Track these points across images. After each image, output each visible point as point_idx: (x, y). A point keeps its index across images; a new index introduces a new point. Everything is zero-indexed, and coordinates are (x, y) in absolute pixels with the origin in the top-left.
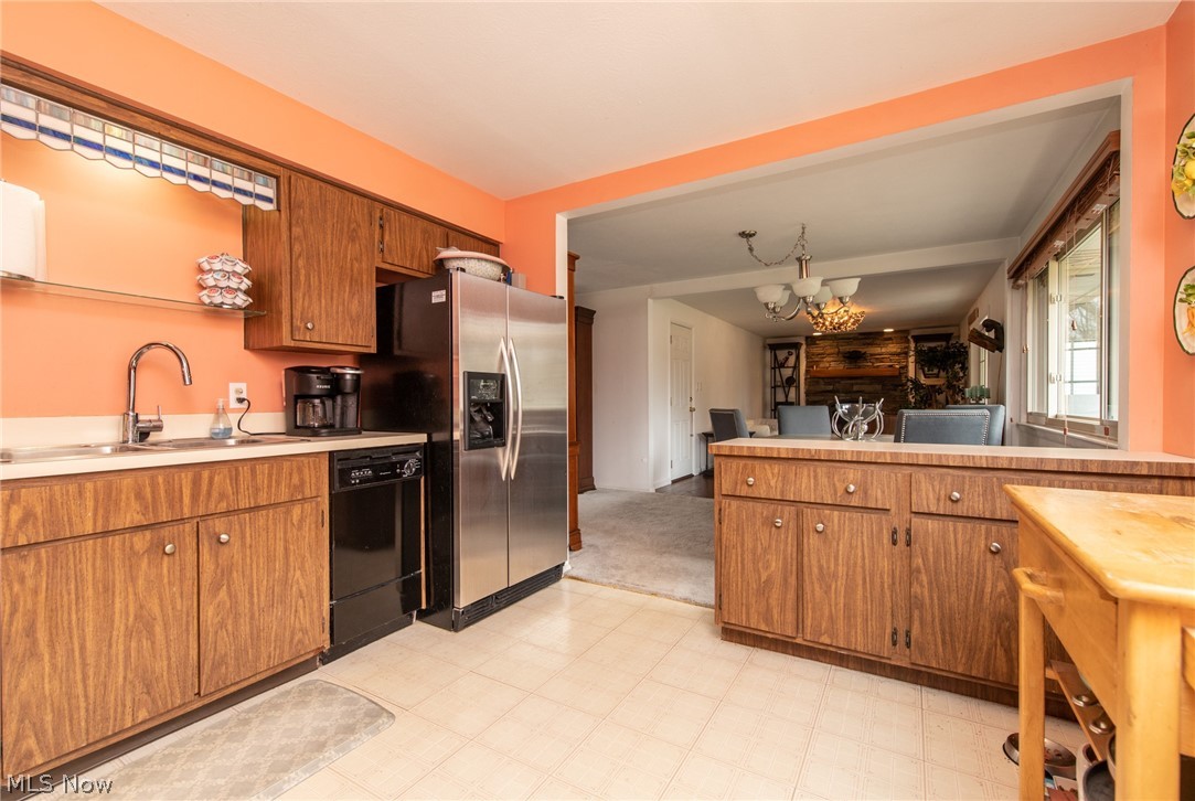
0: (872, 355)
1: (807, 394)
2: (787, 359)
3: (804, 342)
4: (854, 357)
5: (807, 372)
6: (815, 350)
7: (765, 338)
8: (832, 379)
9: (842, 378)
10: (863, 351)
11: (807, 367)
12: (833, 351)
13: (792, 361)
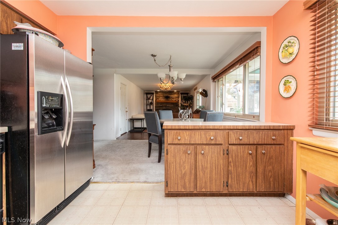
0: (171, 97)
1: (156, 107)
2: (150, 97)
3: (155, 93)
4: (167, 98)
5: (155, 101)
6: (158, 95)
7: (144, 91)
8: (162, 103)
9: (164, 103)
10: (169, 96)
11: (155, 99)
12: (162, 96)
13: (151, 98)
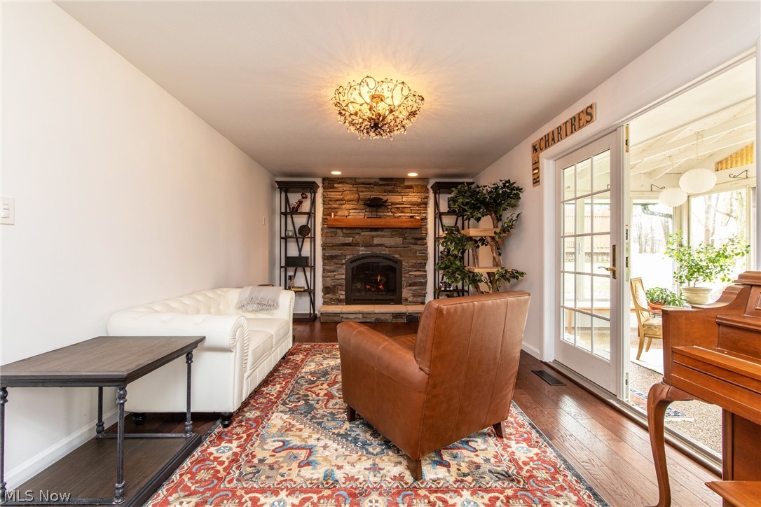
0: (393, 204)
1: (324, 247)
3: (320, 183)
4: (375, 205)
5: (324, 220)
6: (334, 195)
7: (275, 175)
8: (352, 229)
9: (362, 229)
10: (385, 198)
11: (324, 215)
12: (352, 197)
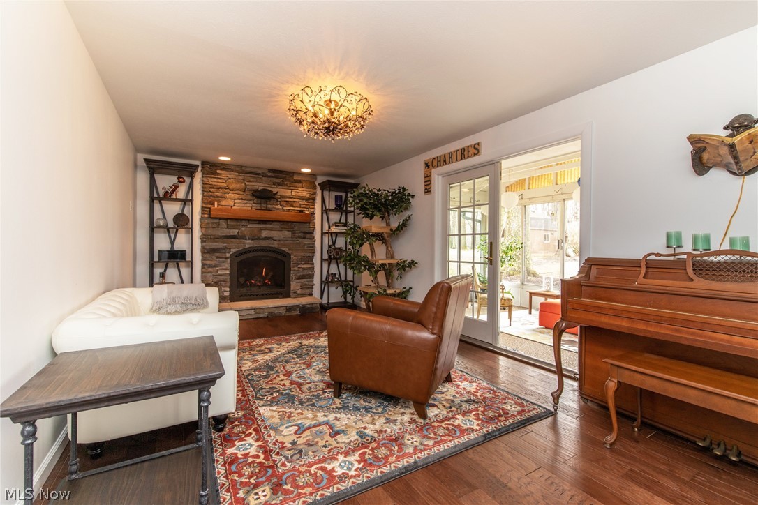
0: (282, 197)
1: (204, 239)
2: (176, 187)
3: (200, 165)
4: (263, 197)
5: (204, 209)
6: (215, 182)
8: (236, 220)
9: (249, 220)
10: (275, 191)
11: (203, 202)
12: (238, 186)
13: (181, 193)
